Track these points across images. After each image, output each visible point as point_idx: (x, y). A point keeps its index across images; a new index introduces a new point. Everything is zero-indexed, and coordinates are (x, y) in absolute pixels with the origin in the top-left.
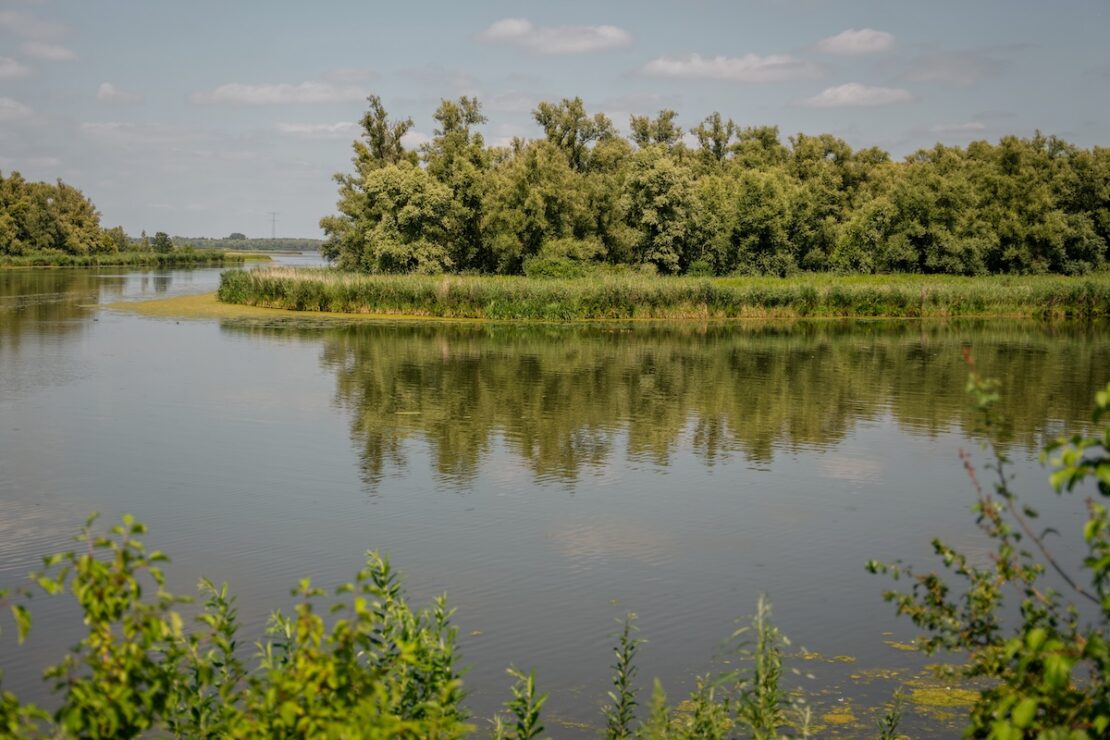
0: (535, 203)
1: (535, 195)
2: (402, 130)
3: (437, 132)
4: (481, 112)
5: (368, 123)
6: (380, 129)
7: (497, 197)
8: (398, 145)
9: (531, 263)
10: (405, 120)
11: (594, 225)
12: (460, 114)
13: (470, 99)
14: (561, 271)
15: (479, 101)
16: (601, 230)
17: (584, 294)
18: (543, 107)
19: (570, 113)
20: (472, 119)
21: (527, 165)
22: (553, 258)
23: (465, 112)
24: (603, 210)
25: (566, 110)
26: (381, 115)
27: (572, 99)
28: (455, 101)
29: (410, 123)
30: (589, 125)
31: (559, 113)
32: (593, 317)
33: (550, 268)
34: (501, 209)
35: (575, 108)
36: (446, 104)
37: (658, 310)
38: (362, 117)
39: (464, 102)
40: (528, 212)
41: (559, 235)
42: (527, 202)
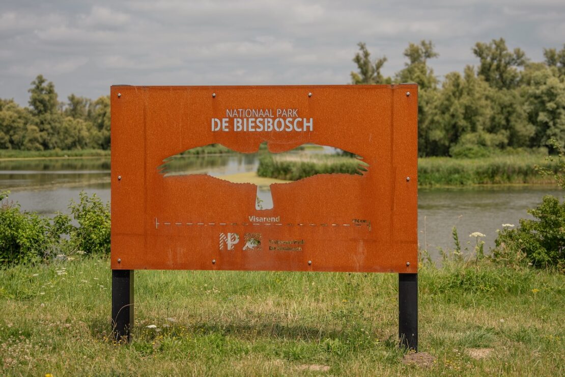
0: (456, 110)
1: (458, 106)
2: (380, 64)
3: (407, 64)
4: (435, 50)
5: (357, 60)
6: (366, 64)
7: (433, 107)
8: (378, 73)
9: (455, 149)
10: (382, 58)
11: (504, 122)
12: (420, 52)
13: (427, 42)
14: (473, 154)
15: (433, 43)
16: (508, 126)
17: (477, 168)
18: (478, 45)
19: (497, 49)
20: (428, 55)
21: (454, 85)
22: (469, 146)
23: (424, 50)
24: (509, 113)
25: (494, 46)
26: (366, 55)
27: (498, 39)
28: (417, 44)
29: (385, 60)
30: (510, 56)
31: (489, 48)
32: (483, 183)
33: (467, 152)
34: (436, 114)
35: (500, 45)
36: (412, 46)
37: (528, 178)
38: (354, 57)
39: (423, 44)
40: (453, 116)
41: (474, 129)
42: (452, 110)
